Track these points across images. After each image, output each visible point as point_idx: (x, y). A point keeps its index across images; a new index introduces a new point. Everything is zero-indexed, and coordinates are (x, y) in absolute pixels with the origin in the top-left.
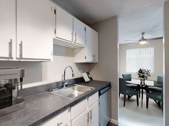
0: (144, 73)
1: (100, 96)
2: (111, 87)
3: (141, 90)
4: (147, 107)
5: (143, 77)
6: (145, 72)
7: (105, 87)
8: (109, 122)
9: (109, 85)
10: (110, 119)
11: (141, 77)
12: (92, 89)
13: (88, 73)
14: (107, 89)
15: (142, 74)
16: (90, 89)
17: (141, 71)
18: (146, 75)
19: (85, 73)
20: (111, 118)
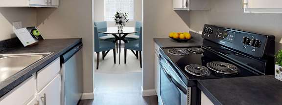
0: (121, 18)
1: (63, 64)
2: (82, 45)
3: (118, 41)
4: (125, 63)
5: (120, 23)
6: (123, 16)
7: (72, 47)
8: (80, 100)
9: (79, 43)
10: (81, 94)
11: (119, 23)
12: (44, 56)
13: (32, 29)
14: (75, 49)
15: (120, 20)
16: (41, 57)
17: (118, 16)
18: (123, 20)
19: (25, 29)
20: (83, 93)
